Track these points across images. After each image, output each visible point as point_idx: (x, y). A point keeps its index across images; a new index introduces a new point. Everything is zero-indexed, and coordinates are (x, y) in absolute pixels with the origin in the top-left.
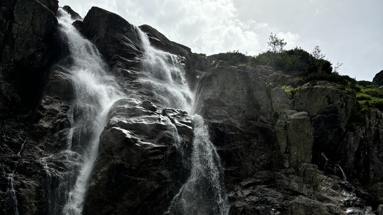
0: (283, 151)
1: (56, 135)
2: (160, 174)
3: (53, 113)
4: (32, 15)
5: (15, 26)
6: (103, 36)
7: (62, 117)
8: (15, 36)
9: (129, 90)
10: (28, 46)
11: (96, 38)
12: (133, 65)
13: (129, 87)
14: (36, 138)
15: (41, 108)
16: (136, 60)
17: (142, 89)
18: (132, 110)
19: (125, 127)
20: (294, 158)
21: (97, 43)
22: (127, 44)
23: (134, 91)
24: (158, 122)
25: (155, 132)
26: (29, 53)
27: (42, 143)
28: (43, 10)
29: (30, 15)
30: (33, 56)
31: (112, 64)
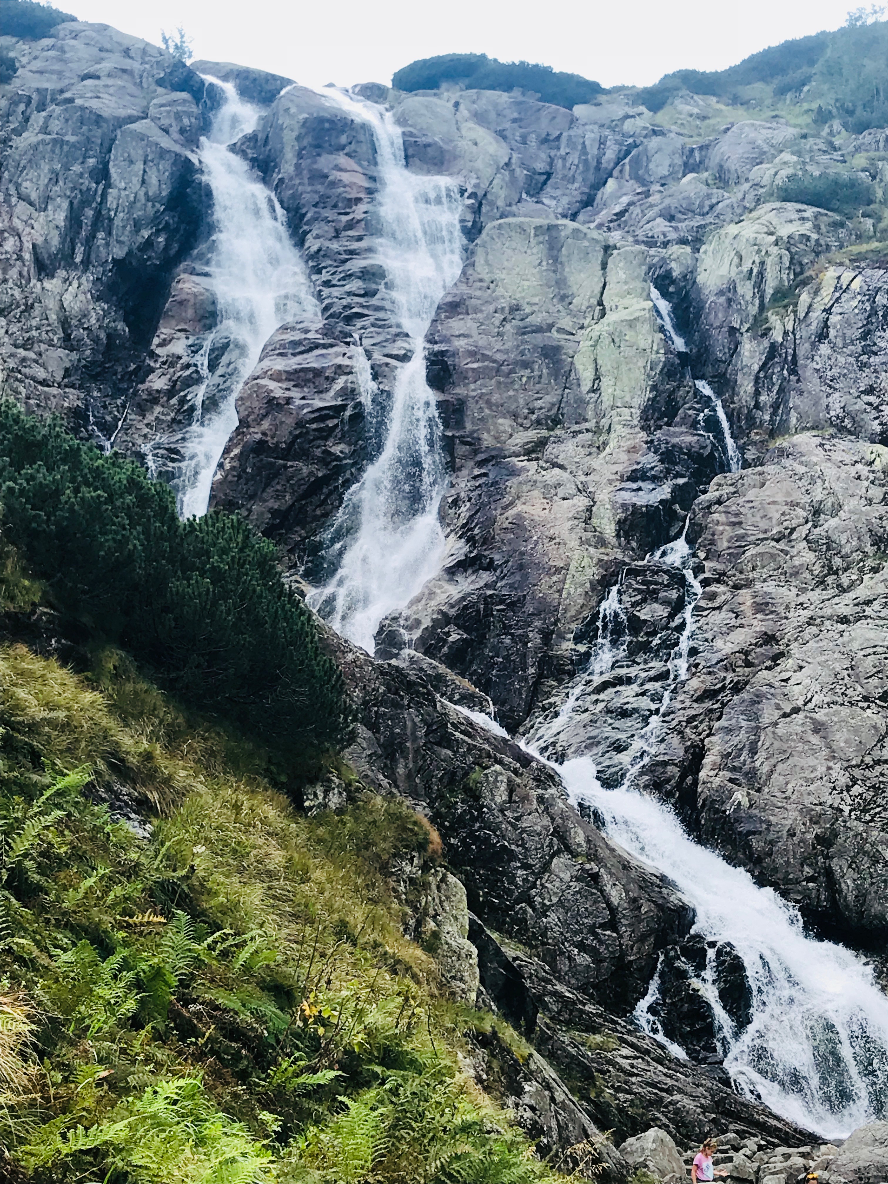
0: (585, 389)
1: (174, 401)
2: (328, 453)
3: (172, 360)
4: (142, 167)
5: (113, 192)
6: (291, 171)
7: (188, 366)
8: (112, 213)
9: (326, 292)
10: (137, 226)
11: (276, 177)
12: (351, 225)
13: (327, 284)
14: (142, 410)
15: (153, 355)
16: (359, 211)
17: (355, 285)
18: (299, 343)
19: (277, 377)
20: (606, 400)
21: (277, 188)
22: (345, 177)
23: (336, 292)
24: (340, 361)
25: (331, 380)
26: (140, 240)
27: (150, 418)
28: (163, 153)
29: (139, 166)
30: (149, 243)
31: (306, 233)
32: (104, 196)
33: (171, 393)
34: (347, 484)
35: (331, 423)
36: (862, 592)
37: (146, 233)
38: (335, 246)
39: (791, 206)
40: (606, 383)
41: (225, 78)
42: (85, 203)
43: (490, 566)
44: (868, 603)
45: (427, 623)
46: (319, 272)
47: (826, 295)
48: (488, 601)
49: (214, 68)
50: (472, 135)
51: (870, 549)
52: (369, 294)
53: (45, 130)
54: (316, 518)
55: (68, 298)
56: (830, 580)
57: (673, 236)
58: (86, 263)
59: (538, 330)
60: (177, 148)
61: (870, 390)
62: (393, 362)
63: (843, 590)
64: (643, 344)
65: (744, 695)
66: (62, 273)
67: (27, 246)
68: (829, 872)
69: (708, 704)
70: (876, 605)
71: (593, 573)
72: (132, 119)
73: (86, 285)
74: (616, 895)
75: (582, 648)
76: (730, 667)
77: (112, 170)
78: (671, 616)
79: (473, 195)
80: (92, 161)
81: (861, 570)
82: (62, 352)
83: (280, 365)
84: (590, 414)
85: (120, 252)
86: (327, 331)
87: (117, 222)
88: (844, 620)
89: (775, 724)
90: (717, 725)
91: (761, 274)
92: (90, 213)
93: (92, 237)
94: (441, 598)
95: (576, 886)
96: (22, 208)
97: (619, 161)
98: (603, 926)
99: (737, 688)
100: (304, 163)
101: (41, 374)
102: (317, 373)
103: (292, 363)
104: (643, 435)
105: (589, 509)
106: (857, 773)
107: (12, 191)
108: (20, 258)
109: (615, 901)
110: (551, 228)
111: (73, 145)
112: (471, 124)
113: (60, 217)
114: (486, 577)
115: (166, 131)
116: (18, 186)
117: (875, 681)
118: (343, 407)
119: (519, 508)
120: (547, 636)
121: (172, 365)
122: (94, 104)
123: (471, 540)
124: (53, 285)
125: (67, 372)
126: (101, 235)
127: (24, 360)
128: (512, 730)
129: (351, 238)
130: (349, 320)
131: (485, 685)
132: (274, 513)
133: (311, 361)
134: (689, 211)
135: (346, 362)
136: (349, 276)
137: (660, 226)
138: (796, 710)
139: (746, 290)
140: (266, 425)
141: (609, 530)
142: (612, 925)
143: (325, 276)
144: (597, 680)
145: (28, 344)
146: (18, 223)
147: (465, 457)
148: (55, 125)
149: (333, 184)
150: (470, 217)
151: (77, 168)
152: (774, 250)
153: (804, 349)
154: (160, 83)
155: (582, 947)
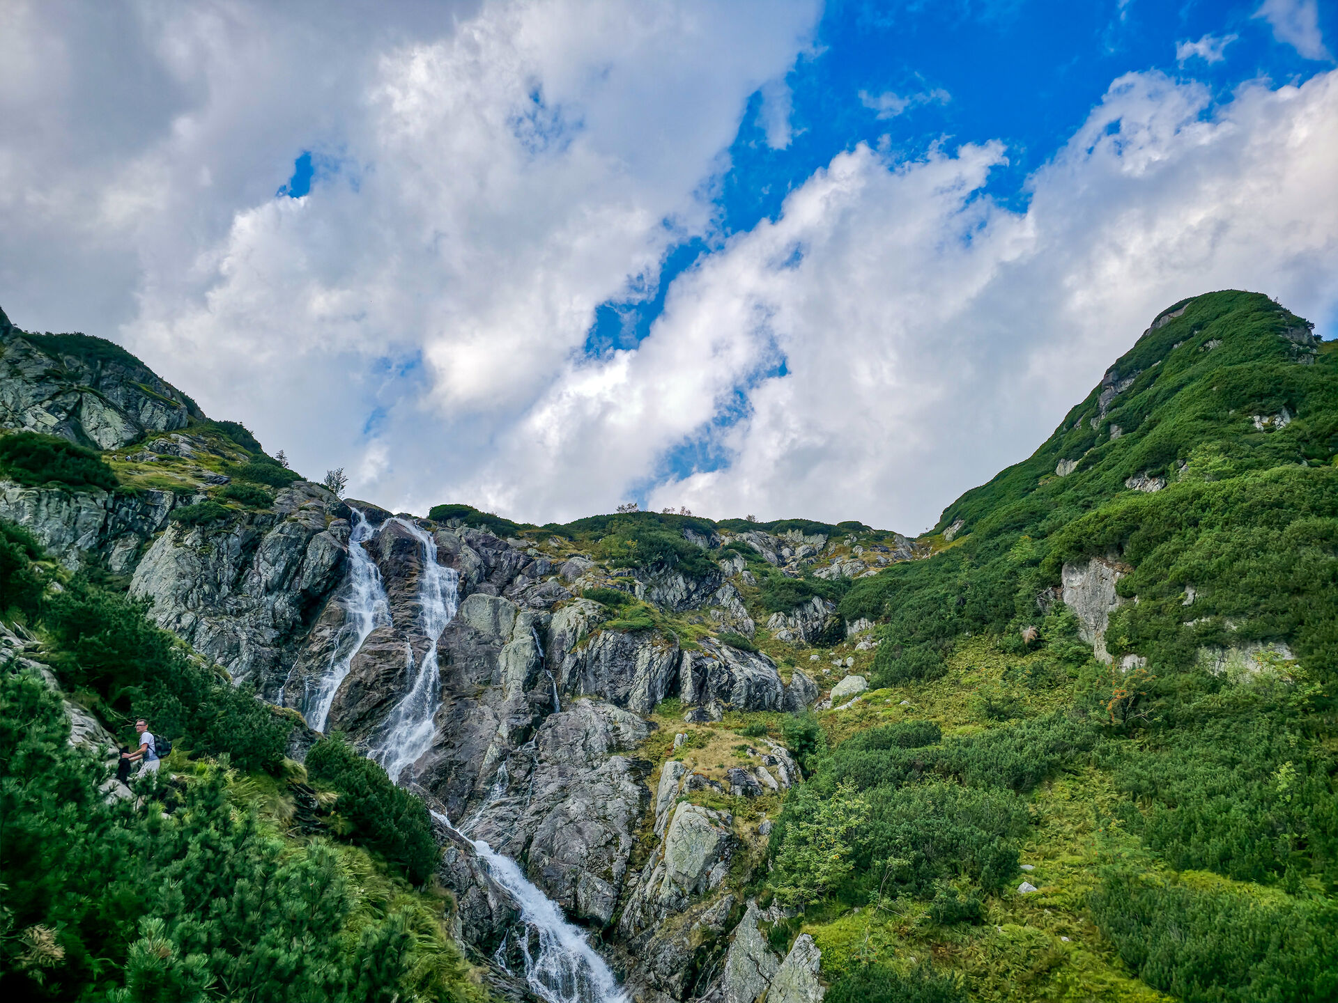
0: (501, 670)
1: (321, 657)
2: (388, 689)
3: (324, 638)
4: (322, 552)
5: (307, 561)
6: (387, 559)
7: (329, 642)
8: (305, 569)
9: (395, 614)
10: (315, 576)
11: (380, 561)
12: (410, 586)
13: (397, 610)
14: (306, 659)
15: (314, 635)
16: (414, 579)
17: (408, 613)
18: (382, 638)
19: (371, 653)
20: (509, 677)
21: (381, 566)
22: (412, 564)
23: (400, 614)
24: (399, 648)
25: (395, 657)
26: (315, 582)
27: (309, 664)
28: (333, 548)
29: (320, 552)
30: (319, 584)
31: (390, 587)
32: (302, 562)
33: (320, 654)
34: (394, 703)
35: (392, 676)
36: (600, 770)
37: (318, 579)
38: (402, 594)
39: (590, 602)
40: (511, 668)
41: (361, 510)
42: (293, 564)
43: (453, 747)
44: (603, 775)
45: (422, 771)
46: (394, 604)
47: (600, 642)
48: (451, 763)
49: (357, 504)
50: (466, 551)
51: (606, 751)
52: (415, 617)
53: (281, 532)
54: (379, 717)
55: (277, 604)
56: (589, 763)
57: (543, 605)
58: (289, 589)
59: (486, 643)
60: (338, 546)
61: (612, 681)
62: (423, 652)
63: (594, 768)
64: (527, 654)
65: (551, 813)
66: (276, 593)
67: (264, 580)
68: (576, 895)
69: (536, 817)
70: (606, 776)
71: (497, 754)
72: (320, 531)
73: (286, 599)
74: (493, 903)
75: (488, 788)
76: (546, 801)
77: (309, 553)
78: (526, 776)
79: (463, 579)
80: (300, 547)
81: (602, 761)
82: (273, 631)
83: (371, 648)
84: (503, 681)
85: (304, 586)
86: (395, 634)
87: (306, 574)
88: (593, 782)
89: (561, 828)
90: (539, 826)
91: (576, 630)
92: (294, 568)
93: (294, 578)
94: (430, 760)
95: (478, 900)
96: (264, 564)
97: (524, 566)
98: (486, 918)
99: (549, 811)
100: (394, 557)
101: (261, 641)
102: (389, 653)
103: (378, 647)
104: (523, 694)
105: (498, 726)
106: (591, 851)
107: (261, 555)
108: (259, 586)
109: (492, 907)
110: (494, 601)
111: (293, 539)
112: (465, 546)
113: (281, 570)
114: (451, 752)
115: (335, 536)
116: (264, 554)
117: (601, 811)
118: (398, 669)
119: (468, 721)
120: (474, 780)
121: (322, 641)
122: (305, 522)
123: (447, 734)
124: (271, 598)
125: (273, 640)
126: (297, 578)
127: (255, 633)
128: (453, 823)
129: (409, 591)
130: (404, 628)
131: (446, 802)
132: (359, 714)
133: (386, 647)
134: (550, 594)
135: (401, 649)
136: (406, 608)
137: (539, 600)
138: (571, 822)
139: (569, 635)
140: (363, 675)
141: (505, 735)
142: (490, 917)
143: (396, 607)
144: (493, 803)
145: (257, 627)
146: (261, 570)
147: (448, 695)
148: (287, 530)
149: (406, 567)
150: (461, 588)
151: (292, 549)
152: (582, 621)
153: (589, 662)
154: (334, 513)
155: (476, 926)
